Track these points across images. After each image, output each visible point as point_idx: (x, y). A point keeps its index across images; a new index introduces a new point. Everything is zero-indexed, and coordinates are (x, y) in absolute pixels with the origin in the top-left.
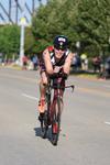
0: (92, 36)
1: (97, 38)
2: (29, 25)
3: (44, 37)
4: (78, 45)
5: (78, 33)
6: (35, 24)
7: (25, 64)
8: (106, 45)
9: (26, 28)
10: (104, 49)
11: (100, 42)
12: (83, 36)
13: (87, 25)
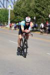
2: (13, 9)
3: (19, 15)
4: (35, 18)
5: (35, 13)
7: (11, 27)
8: (47, 18)
9: (11, 11)
11: (44, 17)
12: (37, 14)
13: (39, 9)
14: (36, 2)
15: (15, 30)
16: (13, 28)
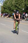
0: (18, 8)
1: (20, 9)
2: (2, 5)
3: (6, 9)
4: (15, 11)
5: (15, 7)
6: (4, 5)
8: (22, 11)
9: (2, 6)
10: (21, 12)
13: (17, 5)
16: (3, 16)
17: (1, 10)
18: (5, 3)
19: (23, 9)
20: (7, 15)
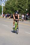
3: (9, 9)
6: (6, 5)
7: (3, 16)
9: (3, 6)
10: (25, 12)
11: (24, 10)
14: (18, 1)
15: (6, 18)
16: (5, 17)
17: (2, 11)
18: (8, 3)
19: (27, 9)
20: (10, 16)
